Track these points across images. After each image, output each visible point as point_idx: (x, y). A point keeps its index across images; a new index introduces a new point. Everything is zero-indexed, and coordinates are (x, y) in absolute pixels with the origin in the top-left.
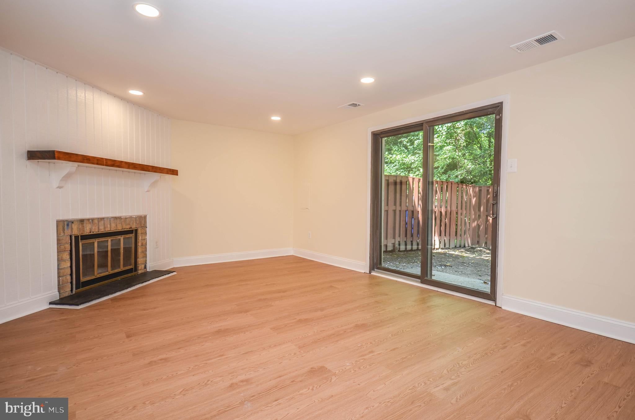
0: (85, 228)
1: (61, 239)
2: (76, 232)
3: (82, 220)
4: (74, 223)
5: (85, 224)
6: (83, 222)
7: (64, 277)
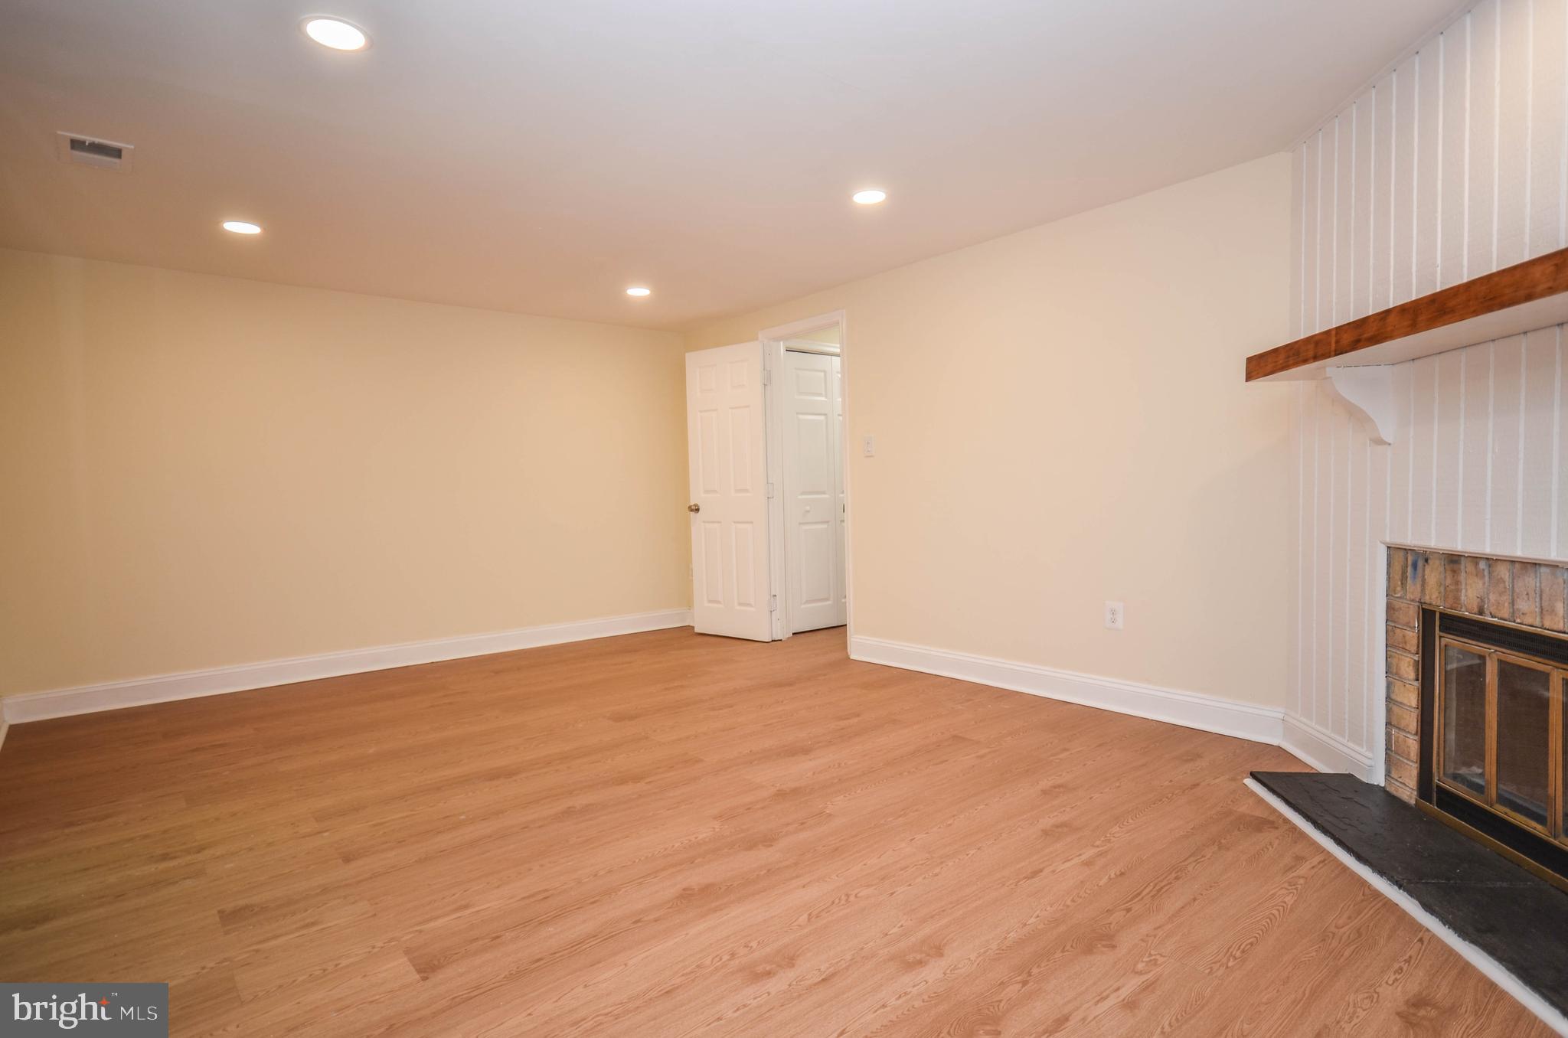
0: (1464, 591)
1: (1397, 607)
2: (1434, 597)
3: (1455, 558)
4: (1429, 561)
5: (1463, 574)
6: (1455, 566)
7: (1402, 734)
